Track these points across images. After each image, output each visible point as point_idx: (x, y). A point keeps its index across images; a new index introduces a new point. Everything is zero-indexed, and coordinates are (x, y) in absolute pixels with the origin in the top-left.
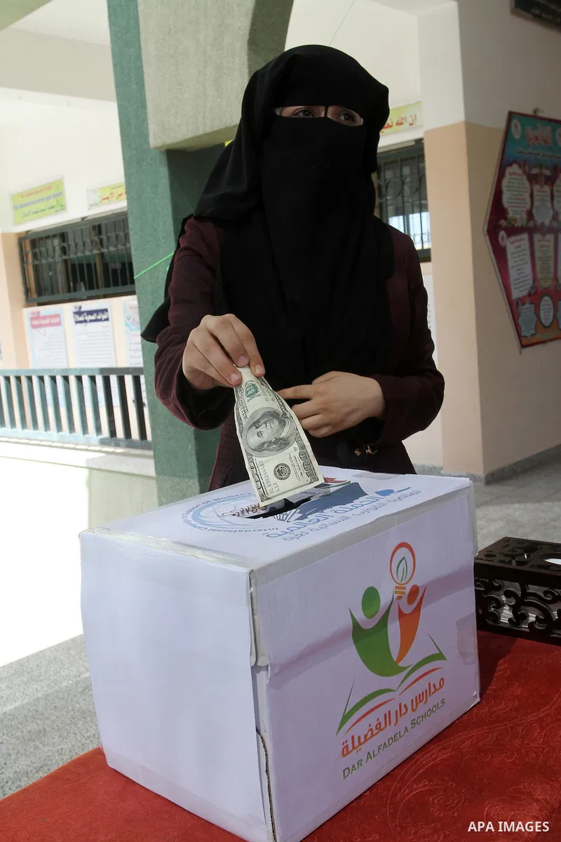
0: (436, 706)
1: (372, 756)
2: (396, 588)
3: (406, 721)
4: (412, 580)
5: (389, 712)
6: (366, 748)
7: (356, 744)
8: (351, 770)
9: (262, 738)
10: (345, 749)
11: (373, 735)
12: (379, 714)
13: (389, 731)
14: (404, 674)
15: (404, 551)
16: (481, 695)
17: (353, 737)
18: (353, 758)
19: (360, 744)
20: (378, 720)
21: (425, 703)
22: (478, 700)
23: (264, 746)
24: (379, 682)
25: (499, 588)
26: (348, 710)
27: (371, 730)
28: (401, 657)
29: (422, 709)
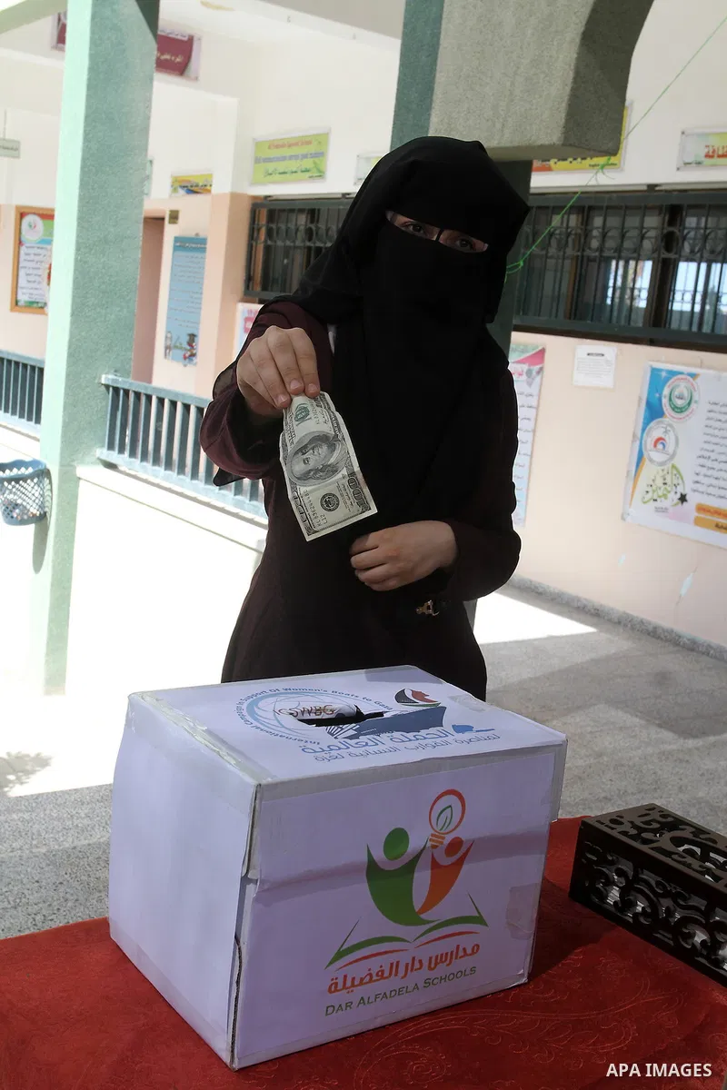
0: (463, 973)
1: (366, 1002)
2: (432, 835)
3: (418, 977)
4: (455, 832)
5: (398, 962)
6: (360, 992)
7: (349, 983)
8: (336, 1008)
9: (239, 949)
10: (333, 987)
11: (371, 981)
12: (385, 961)
13: (394, 983)
14: (427, 927)
15: (452, 799)
16: (530, 977)
17: (345, 976)
18: (341, 997)
19: (353, 985)
20: (381, 967)
21: (448, 965)
22: (524, 980)
23: (240, 957)
24: (392, 928)
25: (612, 863)
26: (344, 947)
27: (371, 975)
28: (426, 907)
29: (442, 970)
